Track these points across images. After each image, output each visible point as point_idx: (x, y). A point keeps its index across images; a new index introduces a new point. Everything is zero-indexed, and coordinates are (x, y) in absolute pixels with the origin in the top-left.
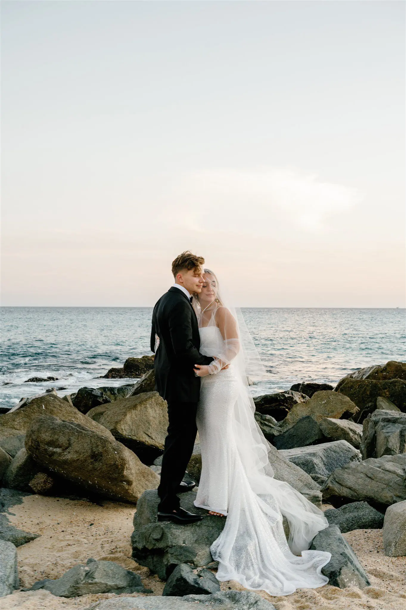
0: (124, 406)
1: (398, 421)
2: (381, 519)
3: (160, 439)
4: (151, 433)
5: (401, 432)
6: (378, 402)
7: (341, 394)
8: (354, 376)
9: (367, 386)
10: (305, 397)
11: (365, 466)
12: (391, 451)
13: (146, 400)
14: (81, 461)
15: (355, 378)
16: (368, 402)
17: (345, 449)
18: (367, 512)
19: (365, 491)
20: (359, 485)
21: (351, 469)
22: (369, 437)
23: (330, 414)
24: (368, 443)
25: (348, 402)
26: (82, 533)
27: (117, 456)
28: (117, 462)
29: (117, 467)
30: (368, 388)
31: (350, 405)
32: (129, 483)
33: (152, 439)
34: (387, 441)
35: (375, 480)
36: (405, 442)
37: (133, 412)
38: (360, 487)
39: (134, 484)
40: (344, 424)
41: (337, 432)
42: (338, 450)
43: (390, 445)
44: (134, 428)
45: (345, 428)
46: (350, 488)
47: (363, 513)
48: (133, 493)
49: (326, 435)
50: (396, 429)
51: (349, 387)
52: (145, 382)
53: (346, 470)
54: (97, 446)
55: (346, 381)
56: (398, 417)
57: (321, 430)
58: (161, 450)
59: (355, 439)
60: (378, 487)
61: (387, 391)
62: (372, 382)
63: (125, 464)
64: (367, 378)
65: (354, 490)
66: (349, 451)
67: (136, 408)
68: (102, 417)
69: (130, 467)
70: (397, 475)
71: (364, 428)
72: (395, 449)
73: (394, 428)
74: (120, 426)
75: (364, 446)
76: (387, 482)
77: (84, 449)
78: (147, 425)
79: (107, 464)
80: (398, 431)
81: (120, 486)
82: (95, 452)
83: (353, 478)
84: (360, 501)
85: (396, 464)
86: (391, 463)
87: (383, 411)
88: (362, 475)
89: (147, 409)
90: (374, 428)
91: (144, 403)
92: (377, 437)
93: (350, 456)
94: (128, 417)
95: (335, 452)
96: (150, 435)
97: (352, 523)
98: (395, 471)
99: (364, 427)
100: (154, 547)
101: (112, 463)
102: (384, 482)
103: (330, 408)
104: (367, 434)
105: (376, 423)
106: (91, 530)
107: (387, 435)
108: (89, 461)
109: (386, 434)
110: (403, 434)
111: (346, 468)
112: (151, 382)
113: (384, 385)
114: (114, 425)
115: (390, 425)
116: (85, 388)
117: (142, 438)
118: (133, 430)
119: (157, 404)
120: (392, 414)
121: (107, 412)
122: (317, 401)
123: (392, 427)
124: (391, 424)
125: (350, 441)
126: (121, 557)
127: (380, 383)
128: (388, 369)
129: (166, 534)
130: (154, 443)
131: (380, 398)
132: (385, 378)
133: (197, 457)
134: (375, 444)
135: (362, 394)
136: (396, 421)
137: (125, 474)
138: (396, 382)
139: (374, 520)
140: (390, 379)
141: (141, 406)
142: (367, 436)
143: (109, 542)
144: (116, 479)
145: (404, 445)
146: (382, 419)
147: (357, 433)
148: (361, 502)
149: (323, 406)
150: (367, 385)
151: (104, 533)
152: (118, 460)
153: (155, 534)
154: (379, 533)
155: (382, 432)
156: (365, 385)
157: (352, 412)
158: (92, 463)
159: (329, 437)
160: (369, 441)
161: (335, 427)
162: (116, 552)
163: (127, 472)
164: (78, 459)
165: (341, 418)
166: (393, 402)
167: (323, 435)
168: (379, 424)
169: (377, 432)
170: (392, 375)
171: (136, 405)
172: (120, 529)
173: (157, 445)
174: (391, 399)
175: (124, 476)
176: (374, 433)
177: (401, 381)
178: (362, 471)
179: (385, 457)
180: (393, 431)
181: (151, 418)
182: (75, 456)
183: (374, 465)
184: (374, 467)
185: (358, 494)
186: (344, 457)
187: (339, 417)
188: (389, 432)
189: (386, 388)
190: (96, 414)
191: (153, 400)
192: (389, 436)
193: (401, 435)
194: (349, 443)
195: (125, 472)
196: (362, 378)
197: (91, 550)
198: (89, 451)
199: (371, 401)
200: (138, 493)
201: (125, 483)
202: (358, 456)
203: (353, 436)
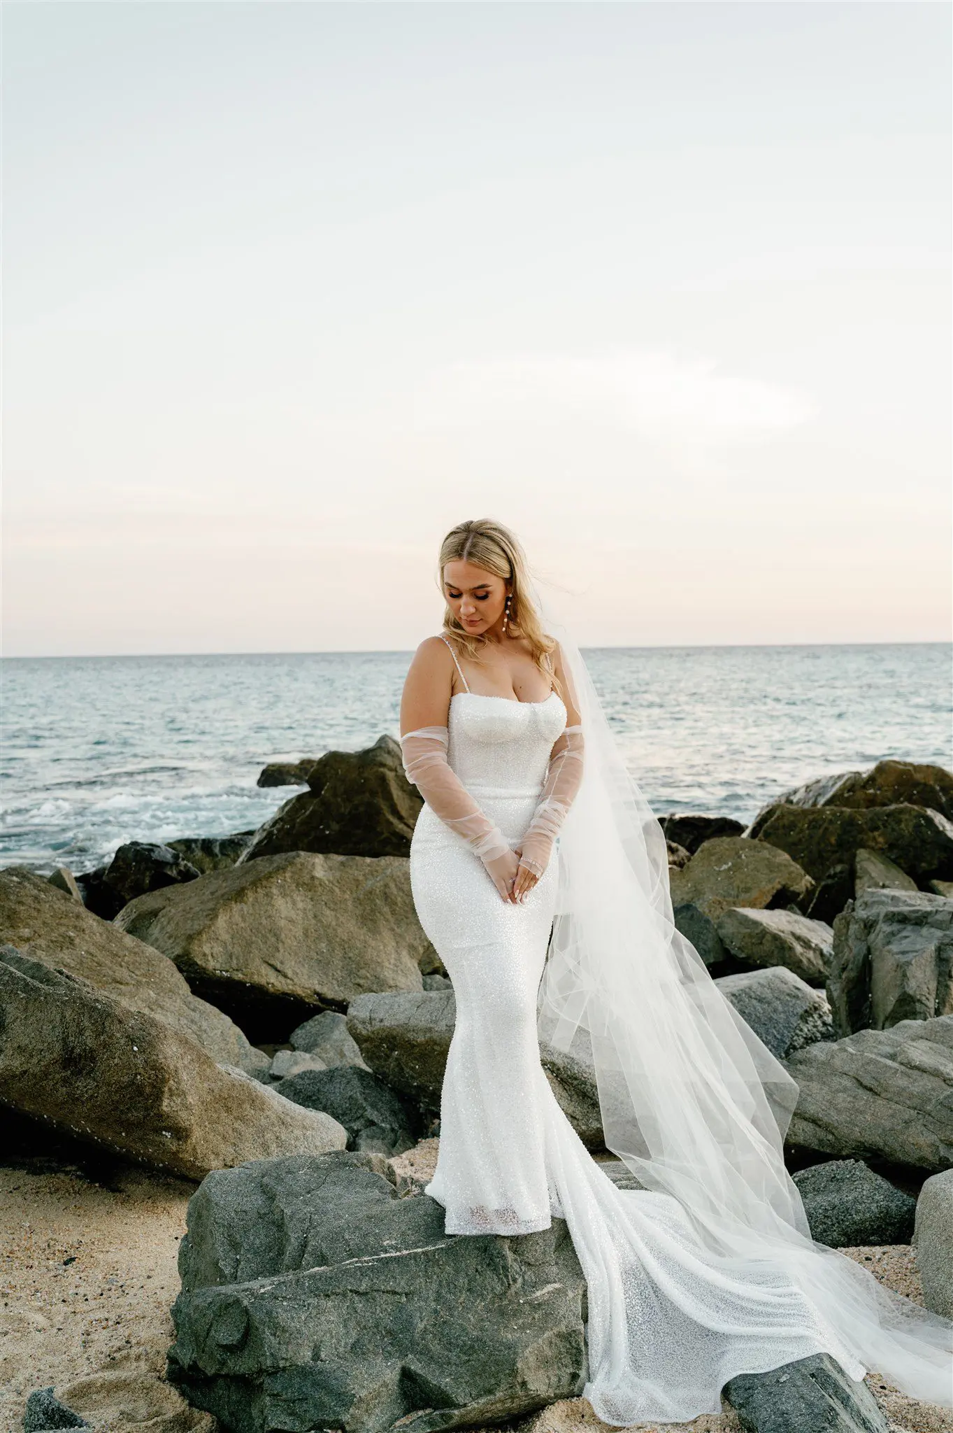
0: (212, 893)
1: (929, 920)
2: (906, 1212)
3: (306, 977)
4: (282, 963)
5: (939, 950)
6: (859, 862)
7: (768, 846)
8: (795, 799)
9: (831, 822)
10: (677, 850)
11: (852, 1054)
12: (914, 1003)
13: (269, 876)
14: (34, 1076)
15: (798, 803)
16: (834, 864)
17: (788, 991)
18: (865, 1193)
19: (857, 1129)
20: (839, 1111)
21: (814, 1064)
22: (853, 962)
23: (743, 896)
24: (849, 981)
25: (785, 866)
26: (37, 1291)
27: (139, 1061)
28: (139, 1077)
29: (139, 1090)
30: (831, 828)
31: (790, 873)
32: (181, 1134)
33: (285, 976)
34: (905, 975)
35: (883, 1095)
36: (950, 977)
37: (236, 907)
38: (843, 1117)
39: (197, 1134)
40: (780, 921)
41: (761, 943)
42: (768, 994)
43: (912, 987)
44: (237, 950)
45: (783, 932)
46: (814, 1121)
47: (855, 1194)
48: (196, 1158)
49: (732, 952)
50: (925, 943)
51: (784, 826)
52: (278, 826)
53: (799, 1067)
54: (81, 1032)
55: (778, 813)
56: (929, 909)
57: (721, 940)
58: (309, 1004)
59: (809, 960)
60: (892, 1116)
61: (879, 835)
62: (842, 812)
63: (164, 1081)
64: (828, 803)
65: (827, 1128)
66: (796, 997)
67: (242, 898)
68: (155, 922)
69: (184, 1086)
70: (945, 1081)
71: (837, 937)
72: (924, 998)
73: (919, 939)
74: (200, 946)
75: (838, 985)
76: (916, 1101)
77: (43, 1042)
78: (273, 939)
79: (109, 1085)
80: (932, 947)
81: (153, 1143)
82: (73, 1048)
83: (821, 1089)
84: (844, 1158)
85: (937, 1045)
86: (923, 1044)
87: (886, 891)
88: (847, 1082)
89: (272, 898)
90: (866, 940)
91: (264, 883)
92: (874, 964)
93: (800, 1011)
94: (221, 921)
95: (760, 1000)
96: (279, 966)
97: (825, 1224)
98: (936, 1070)
99: (835, 934)
100: (222, 1369)
101: (126, 1079)
102: (908, 1102)
103: (742, 882)
104: (847, 954)
105: (869, 926)
106: (63, 1280)
107: (903, 959)
108: (57, 1076)
109: (900, 956)
110: (944, 955)
111: (801, 1063)
112: (293, 827)
113: (871, 819)
114: (183, 944)
115: (908, 931)
116: (134, 844)
117: (258, 975)
118: (234, 958)
119: (298, 885)
120: (909, 902)
121: (168, 909)
122: (710, 865)
123: (913, 936)
124: (909, 928)
125: (796, 967)
126: (135, 1380)
127: (860, 815)
128: (879, 781)
129: (257, 1329)
130: (291, 987)
131: (862, 854)
132: (871, 802)
133: (395, 1033)
134: (870, 979)
135: (819, 844)
136: (925, 921)
137: (165, 1109)
138: (901, 811)
139: (887, 1213)
140: (884, 805)
141: (256, 892)
142: (848, 961)
143: (110, 1323)
144: (139, 1125)
145: (947, 986)
146: (886, 915)
147: (813, 945)
148: (847, 1161)
149: (723, 875)
150: (831, 820)
151: (99, 1291)
152: (141, 1070)
153: (223, 1328)
154: (906, 1260)
155: (889, 951)
156: (824, 820)
157: (797, 891)
158: (65, 1081)
159: (743, 958)
160: (853, 974)
161: (757, 931)
162: (127, 1358)
163: (172, 1104)
164: (25, 1072)
165: (771, 906)
166: (896, 862)
167: (727, 951)
168: (878, 927)
169: (873, 950)
170: (889, 794)
171: (243, 889)
172: (149, 1277)
173: (299, 991)
174: (889, 854)
175: (162, 1116)
176: (865, 951)
177: (914, 809)
178: (846, 1069)
179: (905, 1027)
180: (918, 947)
181: (282, 923)
182: (17, 1063)
183: (875, 1051)
184: (879, 1059)
185: (836, 1138)
186: (784, 1012)
187: (764, 904)
188: (907, 952)
189: (877, 828)
190: (139, 915)
191: (288, 875)
192: (909, 963)
193: (941, 959)
194: (795, 976)
195: (165, 1102)
196: (815, 804)
197: (53, 1352)
198: (58, 1047)
199: (840, 861)
200: (212, 1157)
201: (169, 1135)
202: (820, 1010)
203: (802, 954)
